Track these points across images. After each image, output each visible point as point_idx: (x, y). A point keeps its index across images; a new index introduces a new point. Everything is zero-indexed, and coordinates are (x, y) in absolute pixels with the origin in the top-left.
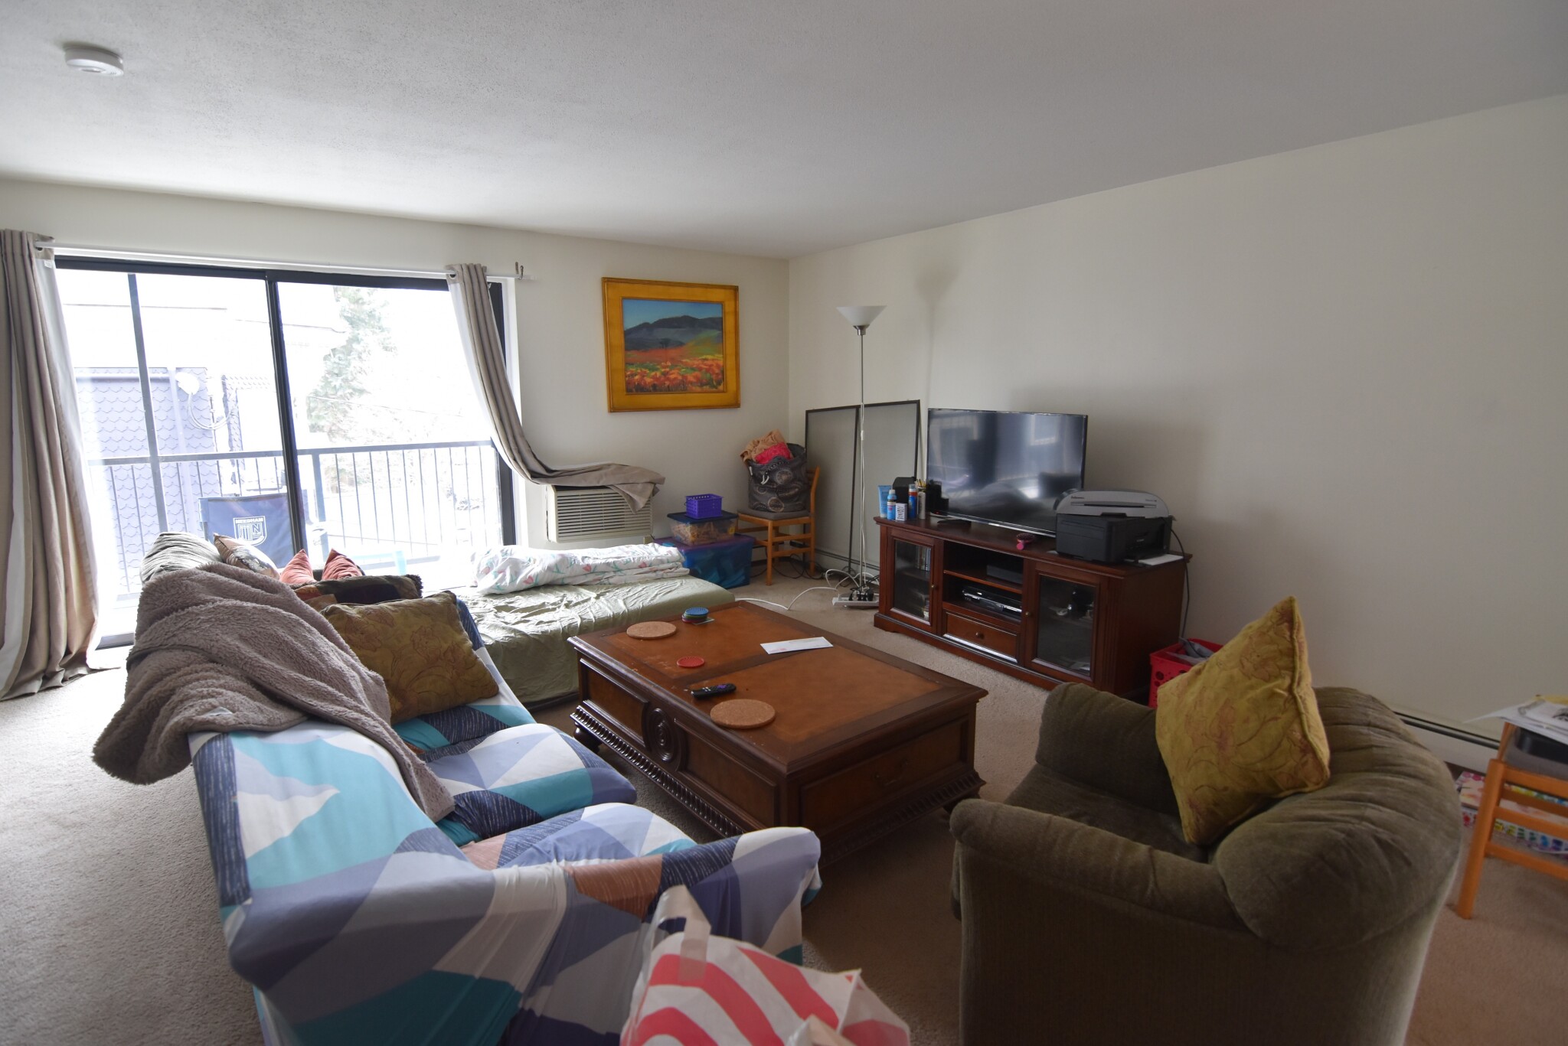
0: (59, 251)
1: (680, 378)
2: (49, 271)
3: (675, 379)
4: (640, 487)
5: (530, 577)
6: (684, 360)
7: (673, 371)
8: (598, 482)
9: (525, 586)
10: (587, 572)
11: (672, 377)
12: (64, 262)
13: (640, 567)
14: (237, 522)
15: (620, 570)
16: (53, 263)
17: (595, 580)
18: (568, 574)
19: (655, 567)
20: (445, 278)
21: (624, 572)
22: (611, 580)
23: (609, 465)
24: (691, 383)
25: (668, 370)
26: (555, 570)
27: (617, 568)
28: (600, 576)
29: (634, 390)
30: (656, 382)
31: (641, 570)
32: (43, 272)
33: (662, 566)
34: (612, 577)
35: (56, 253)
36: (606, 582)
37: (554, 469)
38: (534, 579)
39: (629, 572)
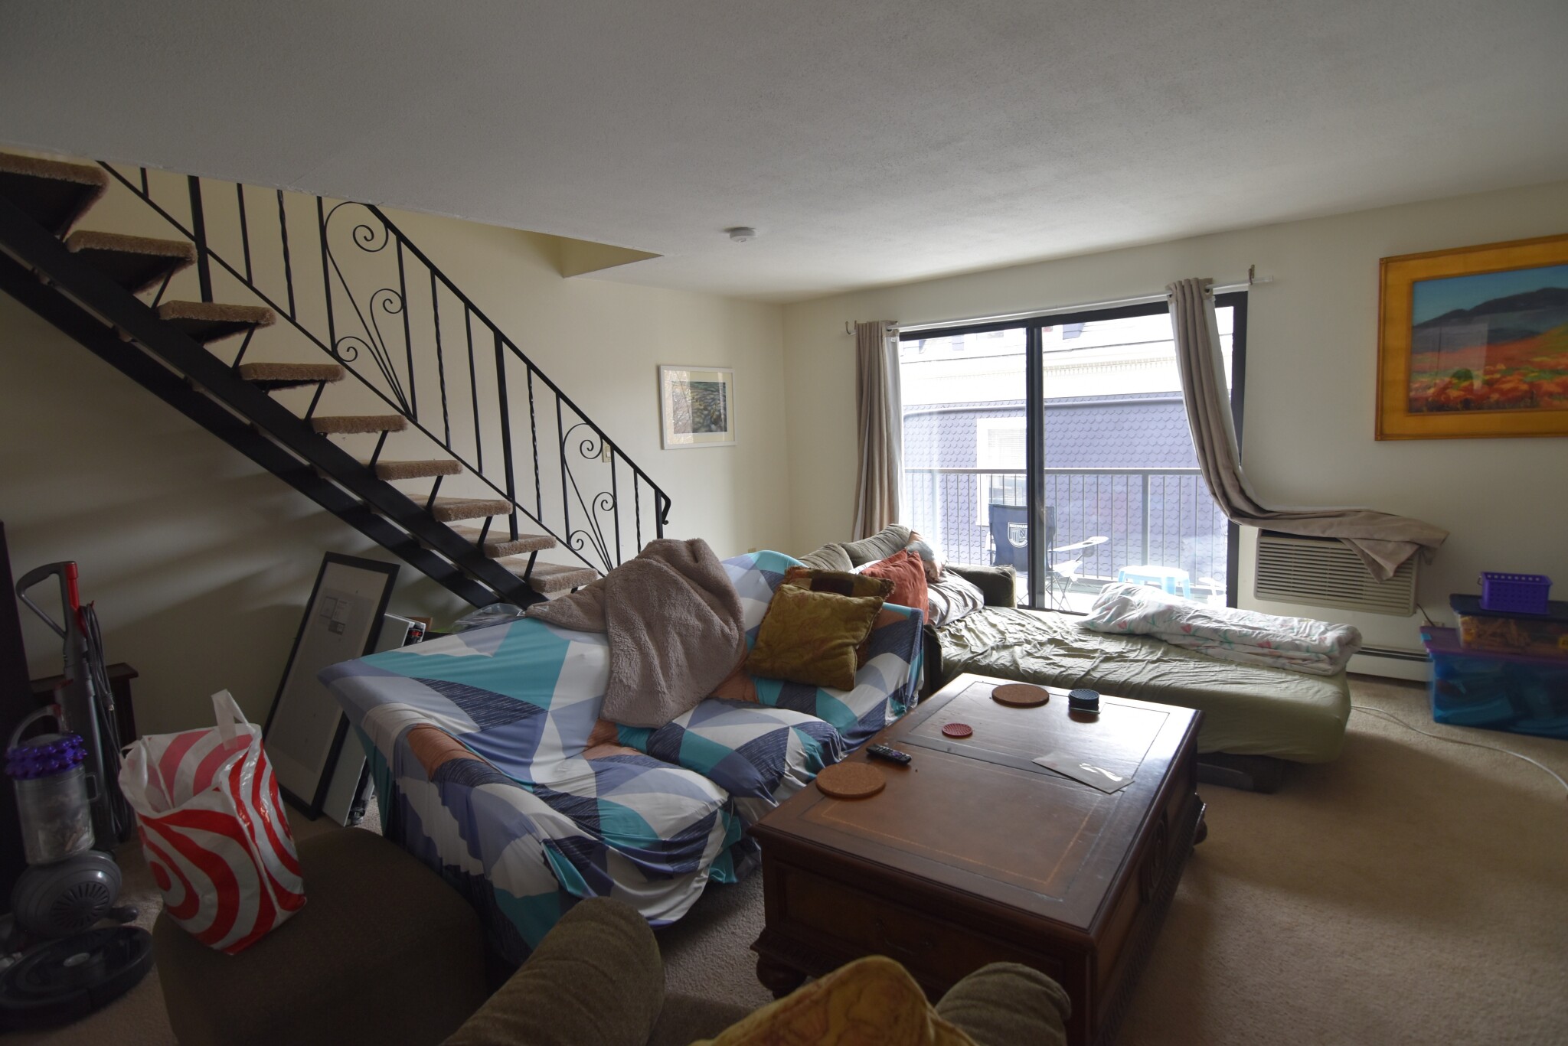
0: (902, 330)
1: (1525, 387)
2: (895, 345)
3: (1515, 389)
4: (1390, 546)
5: (1124, 622)
6: (1537, 359)
7: (1509, 378)
8: (1323, 532)
9: (1118, 630)
10: (1185, 633)
11: (1507, 386)
12: (905, 337)
13: (1261, 646)
14: (1011, 526)
15: (1230, 643)
16: (898, 338)
17: (1193, 645)
18: (1162, 629)
19: (1280, 652)
20: (1166, 300)
21: (1233, 646)
22: (1210, 651)
23: (1359, 511)
24: (1551, 394)
25: (1497, 376)
26: (1150, 621)
27: (1225, 638)
28: (1200, 642)
29: (1425, 409)
30: (1469, 397)
31: (1260, 650)
32: (890, 345)
33: (1291, 654)
34: (1213, 647)
35: (901, 331)
36: (1204, 651)
37: (1268, 508)
38: (1128, 625)
39: (1241, 648)
